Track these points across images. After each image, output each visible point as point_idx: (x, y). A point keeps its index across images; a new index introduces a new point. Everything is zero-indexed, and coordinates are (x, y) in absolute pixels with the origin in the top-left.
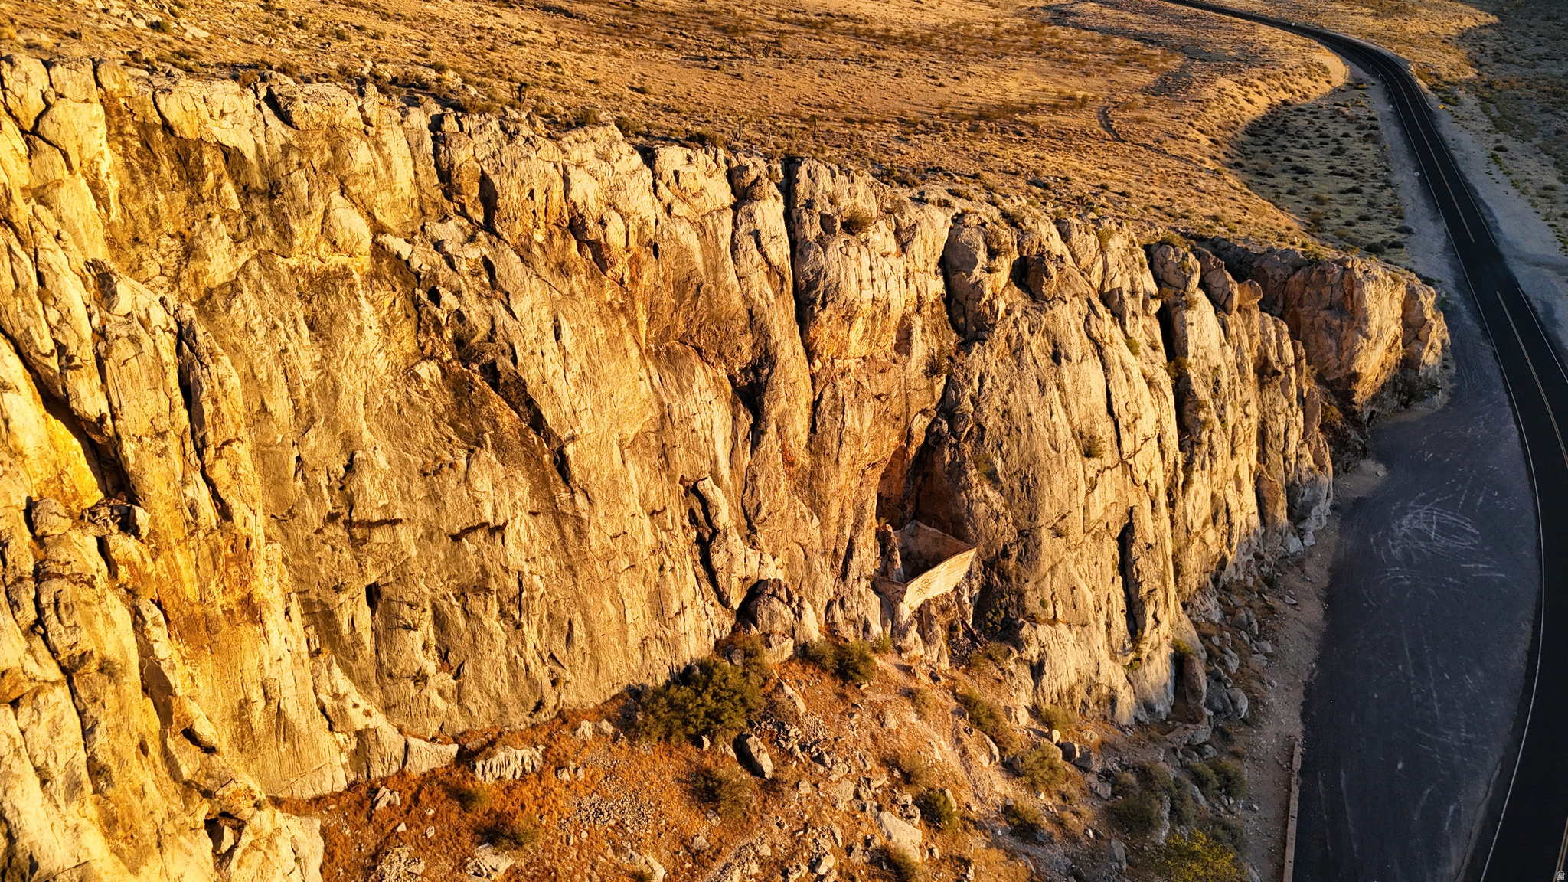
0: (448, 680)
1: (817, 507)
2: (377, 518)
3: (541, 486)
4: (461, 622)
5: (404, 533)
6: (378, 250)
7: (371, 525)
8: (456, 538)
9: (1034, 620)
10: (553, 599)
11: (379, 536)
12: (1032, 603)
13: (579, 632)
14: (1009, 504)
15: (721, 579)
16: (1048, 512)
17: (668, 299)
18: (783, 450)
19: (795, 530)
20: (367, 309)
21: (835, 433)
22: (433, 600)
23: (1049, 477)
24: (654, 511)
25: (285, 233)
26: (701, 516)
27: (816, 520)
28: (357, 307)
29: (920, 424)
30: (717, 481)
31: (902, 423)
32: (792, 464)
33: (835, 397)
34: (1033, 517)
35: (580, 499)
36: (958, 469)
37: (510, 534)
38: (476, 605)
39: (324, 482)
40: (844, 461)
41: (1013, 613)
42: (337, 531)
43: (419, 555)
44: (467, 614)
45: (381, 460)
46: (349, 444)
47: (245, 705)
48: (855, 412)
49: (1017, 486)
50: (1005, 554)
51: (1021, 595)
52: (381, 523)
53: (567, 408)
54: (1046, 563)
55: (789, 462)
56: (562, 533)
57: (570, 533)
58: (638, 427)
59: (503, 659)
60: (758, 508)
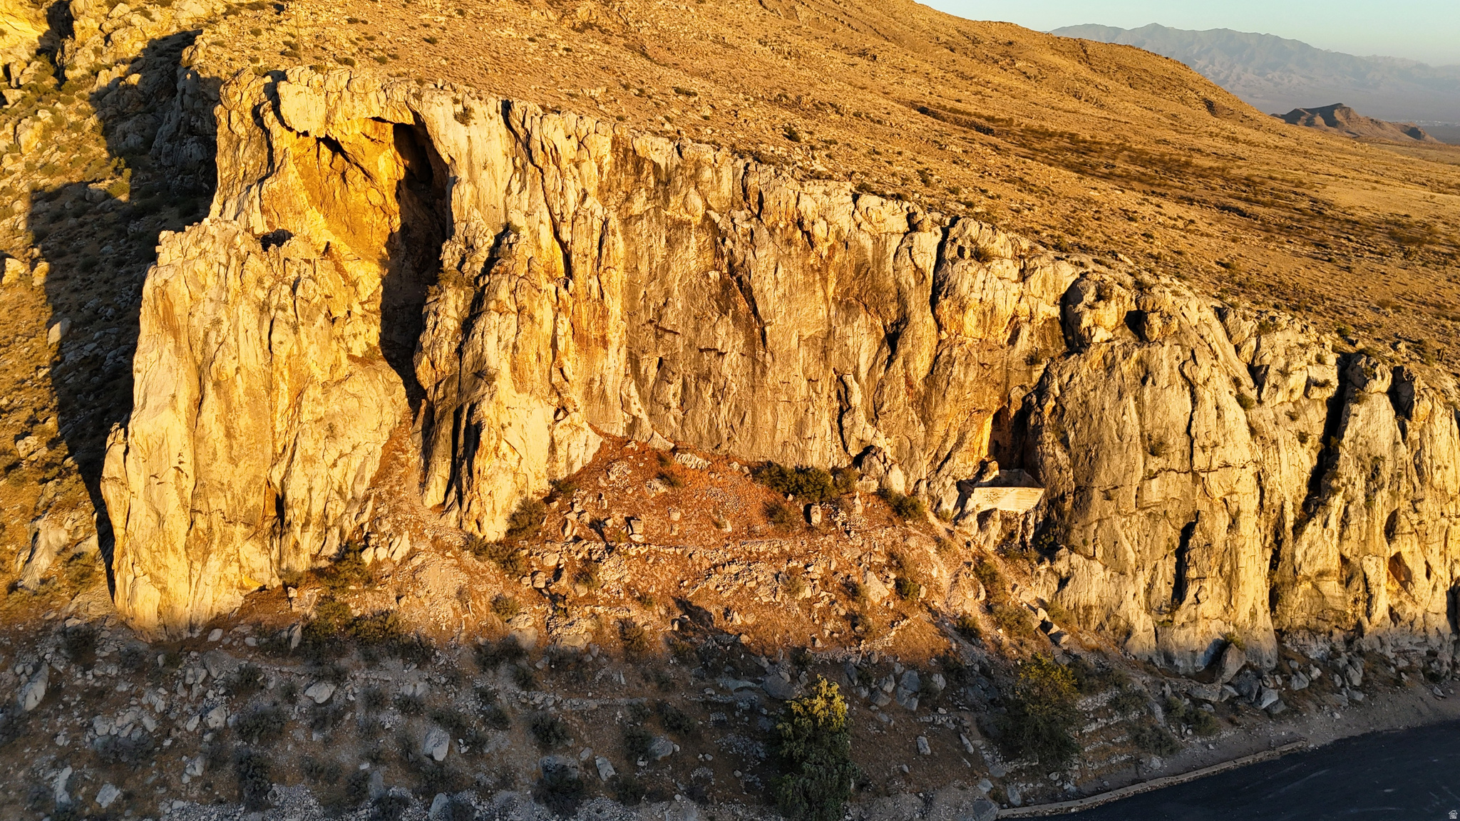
0: (680, 415)
1: (926, 419)
2: (669, 329)
3: (750, 342)
4: (693, 390)
5: (679, 340)
6: (706, 217)
7: (666, 331)
8: (701, 351)
9: (1072, 549)
10: (739, 398)
11: (668, 337)
12: (1076, 537)
13: (748, 419)
14: (1074, 465)
15: (846, 433)
16: (1103, 479)
17: (850, 273)
18: (906, 377)
19: (906, 427)
20: (693, 240)
21: (945, 377)
22: (684, 375)
23: (1109, 455)
24: (811, 379)
25: (667, 200)
26: (843, 395)
27: (922, 427)
28: (689, 238)
29: (1017, 394)
30: (857, 379)
31: (1002, 387)
32: (911, 387)
33: (950, 356)
34: (1089, 479)
35: (768, 357)
36: (1038, 430)
37: (727, 359)
38: (702, 385)
39: (652, 306)
40: (949, 397)
41: (1059, 539)
42: (650, 327)
43: (683, 353)
44: (697, 388)
45: (679, 305)
46: (668, 293)
47: (592, 380)
48: (962, 368)
49: (1082, 454)
50: (1063, 498)
51: (1068, 530)
52: (670, 331)
53: (771, 308)
54: (1094, 515)
55: (909, 385)
56: (754, 369)
57: (758, 371)
58: (812, 332)
59: (707, 416)
60: (882, 405)
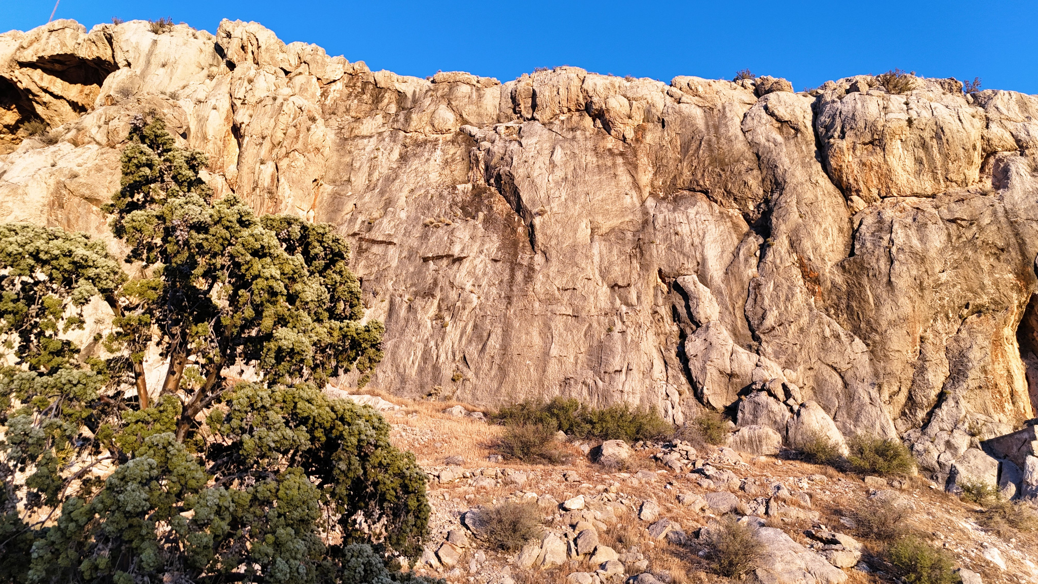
2: (380, 239)
5: (393, 251)
6: (460, 131)
7: (374, 242)
8: (426, 260)
10: (482, 313)
11: (375, 249)
15: (695, 367)
17: (672, 155)
18: (802, 266)
19: (825, 348)
20: (438, 153)
21: (881, 252)
22: (392, 296)
24: (616, 285)
26: (682, 311)
28: (433, 153)
30: (703, 279)
32: (817, 281)
33: (879, 223)
35: (539, 258)
37: (467, 265)
38: (419, 303)
39: (362, 219)
42: (353, 242)
43: (397, 267)
44: (409, 308)
46: (389, 204)
52: (381, 243)
53: (542, 193)
55: (812, 277)
56: (512, 276)
57: (519, 276)
58: (615, 222)
59: (421, 346)
60: (763, 317)
